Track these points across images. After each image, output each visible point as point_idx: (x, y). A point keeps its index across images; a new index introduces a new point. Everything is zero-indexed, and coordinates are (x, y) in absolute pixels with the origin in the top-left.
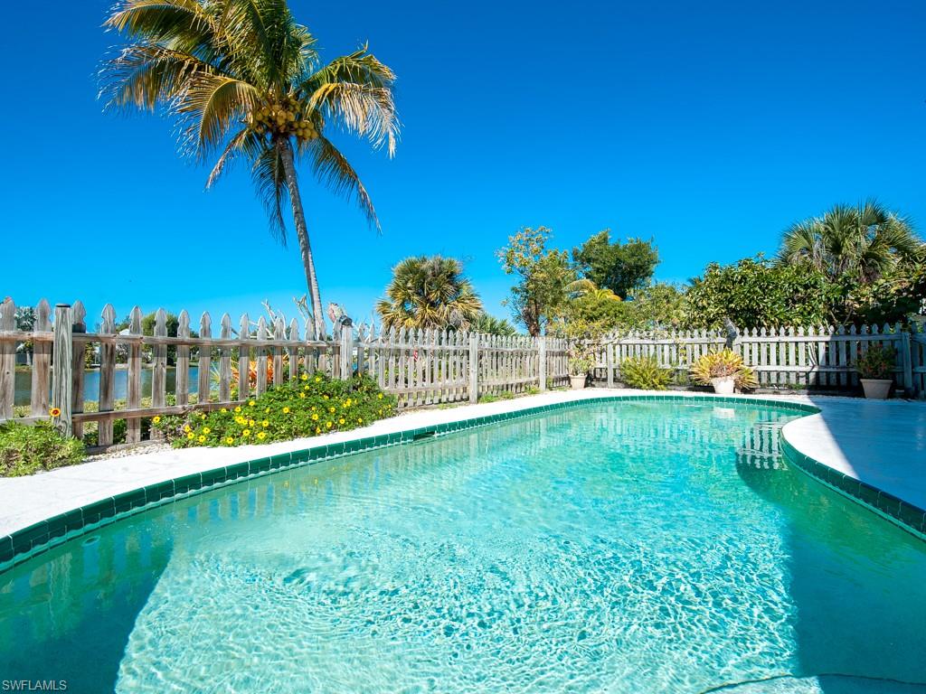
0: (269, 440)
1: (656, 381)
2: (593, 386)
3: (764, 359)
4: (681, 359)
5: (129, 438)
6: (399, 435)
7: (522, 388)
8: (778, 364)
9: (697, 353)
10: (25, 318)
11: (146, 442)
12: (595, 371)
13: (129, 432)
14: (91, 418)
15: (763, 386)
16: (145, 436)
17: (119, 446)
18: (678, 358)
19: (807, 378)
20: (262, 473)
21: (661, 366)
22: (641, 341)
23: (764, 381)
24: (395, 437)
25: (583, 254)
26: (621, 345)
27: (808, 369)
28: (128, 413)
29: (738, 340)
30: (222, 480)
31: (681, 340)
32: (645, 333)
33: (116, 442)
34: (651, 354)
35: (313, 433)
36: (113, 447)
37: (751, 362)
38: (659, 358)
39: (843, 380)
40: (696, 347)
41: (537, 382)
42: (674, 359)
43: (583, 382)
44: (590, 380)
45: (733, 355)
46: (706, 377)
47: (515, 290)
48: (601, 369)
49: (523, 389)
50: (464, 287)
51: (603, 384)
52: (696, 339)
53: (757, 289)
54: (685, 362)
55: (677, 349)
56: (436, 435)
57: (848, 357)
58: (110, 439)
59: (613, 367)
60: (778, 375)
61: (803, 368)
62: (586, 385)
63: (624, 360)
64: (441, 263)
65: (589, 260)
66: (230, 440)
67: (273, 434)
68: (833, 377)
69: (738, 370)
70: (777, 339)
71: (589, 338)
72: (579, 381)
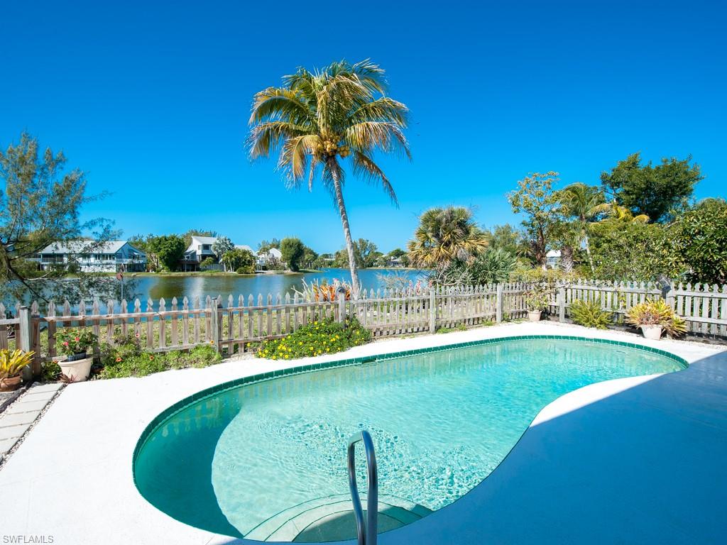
0: (291, 358)
1: (597, 321)
2: (549, 319)
3: (696, 311)
4: (621, 304)
5: (239, 351)
6: (353, 360)
7: (478, 322)
8: (710, 316)
9: (635, 301)
10: (223, 244)
11: (246, 353)
12: (550, 308)
13: (239, 349)
14: (225, 343)
16: (245, 351)
17: (236, 355)
18: (618, 303)
20: (280, 376)
21: (604, 309)
22: (588, 288)
24: (350, 361)
25: (612, 177)
26: (571, 290)
28: (239, 341)
29: (672, 293)
30: (263, 379)
31: (622, 289)
32: (592, 281)
33: (235, 353)
34: (596, 298)
35: (312, 355)
36: (233, 355)
37: (684, 313)
38: (603, 302)
40: (635, 296)
41: (495, 316)
42: (615, 303)
43: (538, 316)
44: (545, 315)
46: (636, 322)
47: (524, 224)
48: (555, 307)
49: (480, 322)
50: (472, 229)
51: (556, 318)
52: (635, 289)
54: (625, 307)
55: (618, 296)
56: (377, 361)
58: (232, 352)
59: (565, 305)
60: (709, 326)
62: (542, 318)
63: (574, 301)
64: (453, 212)
65: (618, 184)
66: (274, 357)
67: (293, 355)
69: (668, 319)
70: (710, 295)
71: (546, 281)
72: (535, 315)
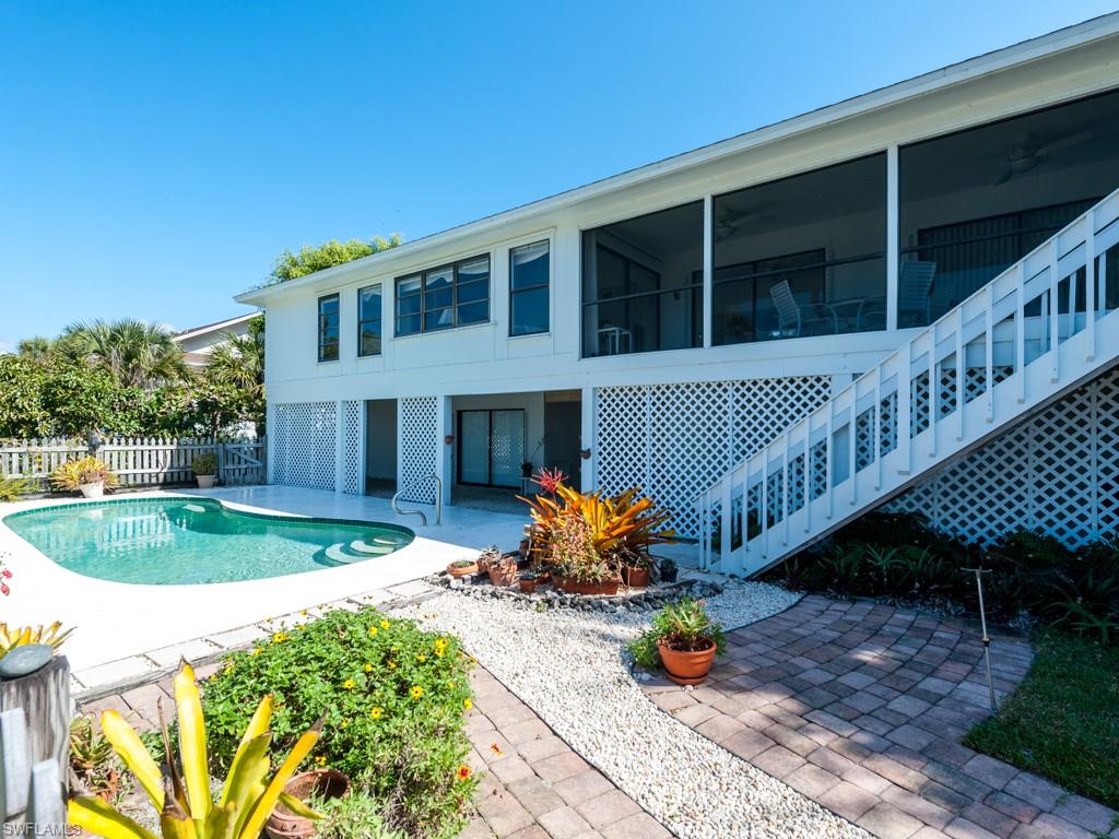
3: (123, 464)
4: (35, 467)
8: (142, 467)
9: (53, 460)
15: (123, 487)
18: (30, 467)
19: (158, 477)
23: (123, 482)
27: (158, 470)
31: (35, 448)
37: (112, 468)
39: (182, 478)
40: (54, 455)
42: (25, 468)
45: (98, 464)
46: (72, 484)
52: (54, 447)
53: (93, 397)
54: (40, 470)
55: (30, 457)
57: (186, 462)
61: (154, 470)
68: (176, 476)
70: (134, 448)
